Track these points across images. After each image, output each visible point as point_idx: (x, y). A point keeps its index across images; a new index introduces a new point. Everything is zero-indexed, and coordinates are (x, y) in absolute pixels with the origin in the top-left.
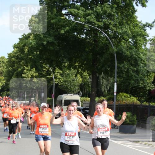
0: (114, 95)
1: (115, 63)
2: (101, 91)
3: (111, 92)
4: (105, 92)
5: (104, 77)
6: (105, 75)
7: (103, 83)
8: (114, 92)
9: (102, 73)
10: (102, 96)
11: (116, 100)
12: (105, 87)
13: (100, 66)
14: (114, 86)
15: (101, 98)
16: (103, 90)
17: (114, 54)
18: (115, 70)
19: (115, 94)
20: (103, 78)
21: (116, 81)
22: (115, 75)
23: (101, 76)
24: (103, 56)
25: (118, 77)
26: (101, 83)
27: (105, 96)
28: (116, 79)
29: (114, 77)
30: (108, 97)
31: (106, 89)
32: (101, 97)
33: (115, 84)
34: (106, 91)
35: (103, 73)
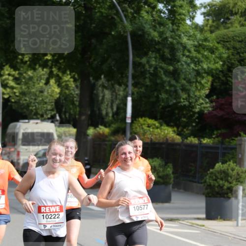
0: (126, 123)
1: (128, 56)
2: (100, 114)
3: (121, 116)
4: (109, 117)
5: (106, 85)
6: (108, 81)
7: (103, 96)
8: (125, 117)
9: (102, 77)
10: (101, 125)
11: (131, 133)
12: (107, 105)
13: (96, 62)
14: (126, 105)
15: (100, 129)
16: (104, 112)
17: (126, 37)
18: (128, 71)
19: (129, 121)
20: (104, 87)
21: (130, 92)
22: (128, 81)
23: (100, 82)
24: (105, 41)
25: (135, 85)
26: (100, 98)
27: (107, 125)
28: (130, 89)
29: (127, 86)
30: (114, 126)
31: (110, 110)
32: (100, 127)
33: (129, 99)
34: (111, 115)
35: (105, 77)
